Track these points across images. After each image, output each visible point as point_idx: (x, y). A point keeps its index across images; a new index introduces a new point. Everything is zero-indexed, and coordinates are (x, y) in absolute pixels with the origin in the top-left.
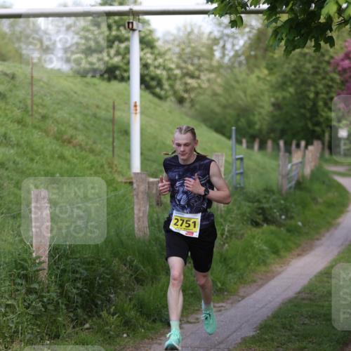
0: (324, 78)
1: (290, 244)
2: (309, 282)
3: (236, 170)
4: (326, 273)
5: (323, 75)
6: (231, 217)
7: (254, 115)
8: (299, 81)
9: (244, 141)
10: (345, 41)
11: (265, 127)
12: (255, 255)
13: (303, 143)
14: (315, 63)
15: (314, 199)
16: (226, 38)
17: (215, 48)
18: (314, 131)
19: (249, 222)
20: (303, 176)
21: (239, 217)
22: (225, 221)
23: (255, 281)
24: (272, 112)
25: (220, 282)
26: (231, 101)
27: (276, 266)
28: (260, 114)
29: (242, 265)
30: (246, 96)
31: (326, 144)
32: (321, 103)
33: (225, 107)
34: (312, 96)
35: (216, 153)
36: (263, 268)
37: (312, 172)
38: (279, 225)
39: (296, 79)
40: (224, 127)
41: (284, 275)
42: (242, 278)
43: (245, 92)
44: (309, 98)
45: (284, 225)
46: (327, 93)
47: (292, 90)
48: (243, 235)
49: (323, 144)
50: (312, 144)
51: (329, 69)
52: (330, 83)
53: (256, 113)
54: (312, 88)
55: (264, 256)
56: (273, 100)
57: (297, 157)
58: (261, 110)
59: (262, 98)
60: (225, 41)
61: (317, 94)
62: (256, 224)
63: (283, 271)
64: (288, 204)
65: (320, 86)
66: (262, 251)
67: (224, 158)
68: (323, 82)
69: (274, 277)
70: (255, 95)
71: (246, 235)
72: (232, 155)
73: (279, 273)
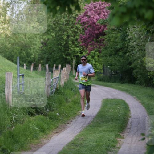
0: (72, 27)
1: (51, 126)
2: (63, 149)
3: (20, 83)
4: (73, 144)
5: (72, 26)
6: (17, 111)
7: (31, 49)
8: (57, 29)
9: (25, 65)
10: (85, 6)
11: (37, 56)
12: (31, 133)
13: (60, 66)
14: (67, 18)
15: (66, 99)
16: (14, 3)
17: (7, 9)
18: (66, 59)
19: (27, 114)
20: (60, 86)
21: (21, 110)
22: (13, 113)
23: (30, 149)
24: (41, 48)
25: (10, 149)
26: (17, 41)
27: (43, 139)
28: (34, 48)
29: (23, 139)
30: (26, 38)
31: (74, 66)
32: (70, 42)
33: (13, 44)
34: (65, 38)
35: (8, 72)
36: (36, 141)
37: (65, 83)
38: (46, 115)
39: (56, 28)
40: (13, 56)
41: (48, 145)
42: (23, 147)
43: (25, 36)
44: (63, 39)
45: (48, 115)
46: (74, 36)
47: (53, 34)
48: (23, 121)
49: (72, 66)
50: (65, 67)
51: (75, 22)
52: (76, 30)
53: (32, 48)
54: (65, 33)
55: (36, 133)
56: (42, 40)
57: (56, 74)
58: (35, 46)
59: (35, 39)
60: (13, 5)
61: (68, 36)
62: (31, 114)
63: (47, 142)
64: (51, 102)
65: (70, 32)
66: (35, 130)
67: (12, 75)
68: (72, 29)
69: (42, 146)
70: (31, 38)
71: (25, 121)
72: (17, 73)
73: (45, 144)
